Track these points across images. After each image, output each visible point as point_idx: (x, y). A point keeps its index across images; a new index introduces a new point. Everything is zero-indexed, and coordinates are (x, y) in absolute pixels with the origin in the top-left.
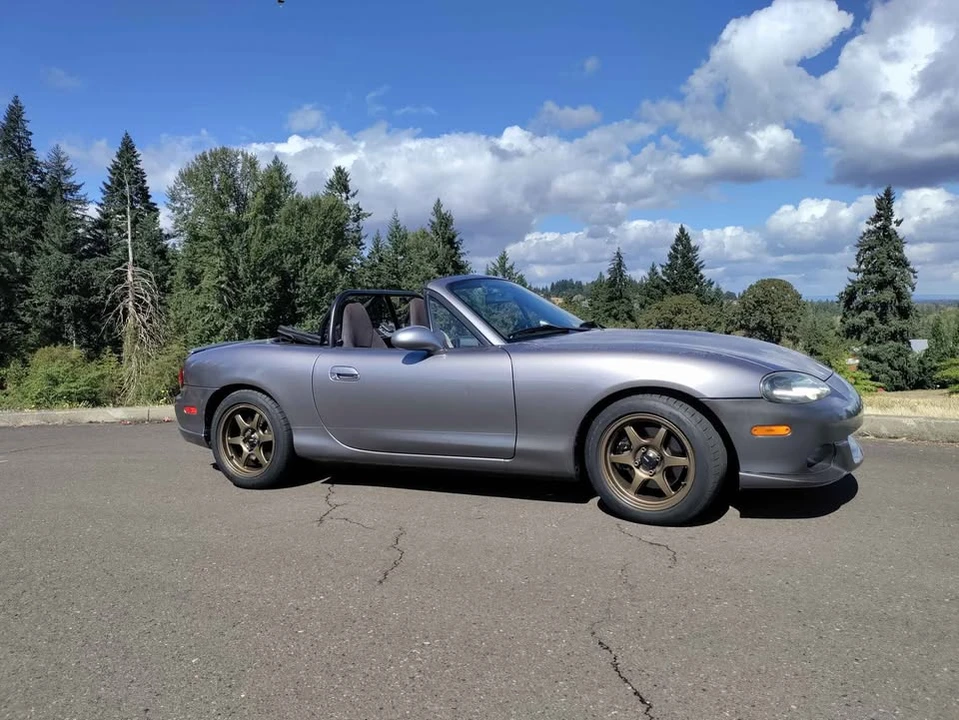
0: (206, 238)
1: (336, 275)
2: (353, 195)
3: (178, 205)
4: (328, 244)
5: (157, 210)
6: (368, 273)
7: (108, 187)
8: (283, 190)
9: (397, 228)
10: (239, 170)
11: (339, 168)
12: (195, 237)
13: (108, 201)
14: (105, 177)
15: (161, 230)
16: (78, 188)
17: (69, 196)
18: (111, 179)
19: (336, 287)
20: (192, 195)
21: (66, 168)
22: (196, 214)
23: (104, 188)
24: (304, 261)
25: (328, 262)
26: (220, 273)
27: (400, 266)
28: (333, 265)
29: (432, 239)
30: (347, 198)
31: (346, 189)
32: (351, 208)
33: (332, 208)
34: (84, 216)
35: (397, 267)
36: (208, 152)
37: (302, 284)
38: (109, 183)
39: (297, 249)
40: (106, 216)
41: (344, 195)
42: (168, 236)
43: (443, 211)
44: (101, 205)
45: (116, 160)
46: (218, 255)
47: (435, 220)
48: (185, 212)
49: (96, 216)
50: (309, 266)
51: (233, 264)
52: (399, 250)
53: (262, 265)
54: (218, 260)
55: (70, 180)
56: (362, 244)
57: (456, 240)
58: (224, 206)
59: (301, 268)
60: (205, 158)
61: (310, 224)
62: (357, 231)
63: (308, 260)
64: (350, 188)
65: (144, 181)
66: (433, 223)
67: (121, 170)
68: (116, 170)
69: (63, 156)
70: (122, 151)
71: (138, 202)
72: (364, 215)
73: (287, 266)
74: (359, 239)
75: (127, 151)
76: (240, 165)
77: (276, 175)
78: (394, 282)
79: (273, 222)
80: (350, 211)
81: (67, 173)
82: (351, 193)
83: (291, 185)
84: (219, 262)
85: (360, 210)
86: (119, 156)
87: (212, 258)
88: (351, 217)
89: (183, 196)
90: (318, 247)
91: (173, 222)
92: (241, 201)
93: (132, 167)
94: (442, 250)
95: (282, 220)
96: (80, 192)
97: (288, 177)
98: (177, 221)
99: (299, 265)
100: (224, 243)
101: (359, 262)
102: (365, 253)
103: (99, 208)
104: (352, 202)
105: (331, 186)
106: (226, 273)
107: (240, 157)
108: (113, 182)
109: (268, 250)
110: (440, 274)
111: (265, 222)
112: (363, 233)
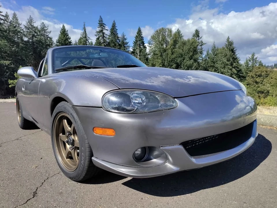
0: (157, 55)
1: (193, 63)
2: (201, 38)
3: (150, 46)
4: (191, 54)
5: (146, 47)
6: (204, 62)
7: (135, 42)
8: (180, 38)
9: (215, 47)
10: (167, 34)
11: (197, 30)
12: (154, 54)
13: (135, 46)
14: (134, 39)
15: (147, 53)
16: (128, 43)
17: (126, 45)
18: (135, 40)
19: (192, 67)
20: (154, 42)
21: (125, 38)
22: (155, 48)
23: (133, 42)
24: (184, 60)
25: (191, 59)
26: (160, 64)
27: (215, 60)
28: (192, 60)
29: (225, 50)
30: (199, 39)
31: (198, 36)
32: (200, 42)
33: (192, 43)
34: (129, 50)
35: (214, 60)
36: (158, 30)
37: (183, 66)
38: (135, 41)
39: (182, 56)
40: (134, 50)
41: (198, 38)
42: (148, 55)
43: (230, 40)
44: (133, 47)
45: (137, 34)
46: (160, 59)
47: (227, 43)
48: (152, 47)
49: (132, 50)
50: (185, 61)
51: (164, 61)
52: (215, 54)
53: (171, 61)
54: (160, 60)
55: (126, 41)
56: (202, 53)
57: (234, 50)
58: (162, 45)
59: (183, 61)
60: (157, 31)
61: (186, 48)
62: (201, 49)
63: (185, 59)
64: (200, 36)
65: (143, 40)
66: (226, 45)
67: (138, 37)
68: (137, 37)
69: (124, 35)
70: (138, 32)
71: (141, 46)
72: (204, 44)
73: (178, 61)
74: (202, 52)
75: (139, 32)
76: (167, 32)
77: (177, 34)
78: (212, 65)
79: (176, 48)
80: (199, 43)
81: (125, 39)
82: (200, 37)
83: (182, 37)
84: (160, 61)
85: (202, 42)
86: (137, 33)
87: (158, 60)
88: (200, 45)
89: (152, 43)
90: (188, 55)
91: (149, 50)
92: (167, 43)
93: (140, 36)
94: (229, 53)
95: (178, 48)
96: (128, 44)
97: (181, 34)
98: (150, 50)
99: (182, 61)
100: (161, 56)
101: (201, 59)
102: (204, 56)
103: (132, 48)
104: (200, 40)
105: (194, 36)
106: (161, 64)
107: (167, 30)
108: (136, 41)
109: (173, 56)
110: (228, 61)
111: (174, 48)
112: (203, 50)
